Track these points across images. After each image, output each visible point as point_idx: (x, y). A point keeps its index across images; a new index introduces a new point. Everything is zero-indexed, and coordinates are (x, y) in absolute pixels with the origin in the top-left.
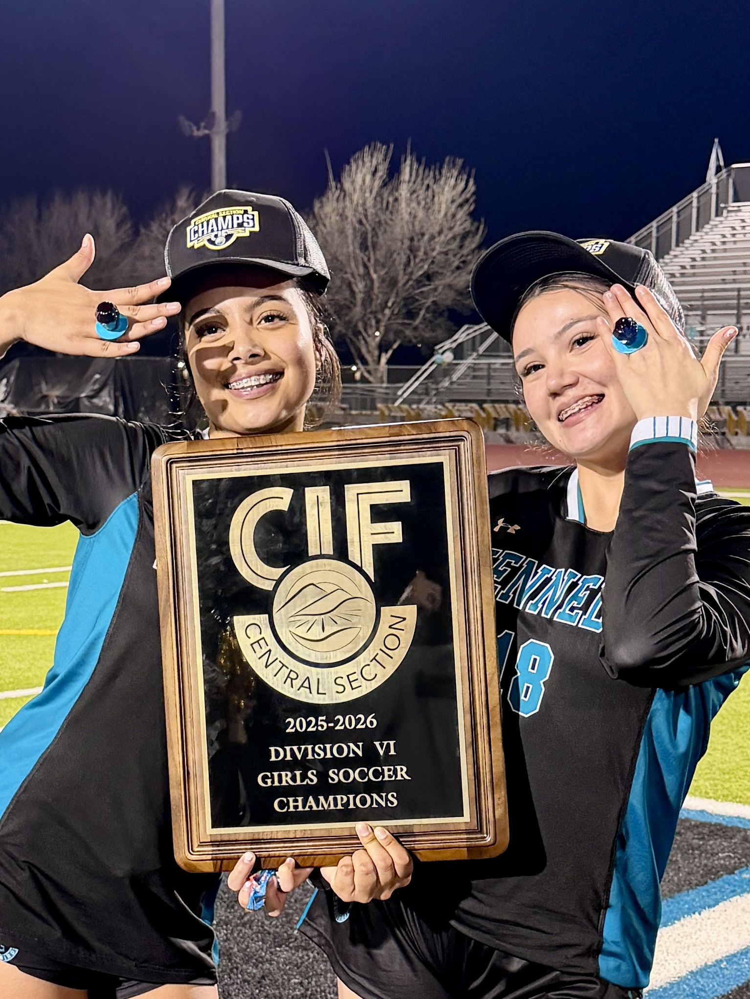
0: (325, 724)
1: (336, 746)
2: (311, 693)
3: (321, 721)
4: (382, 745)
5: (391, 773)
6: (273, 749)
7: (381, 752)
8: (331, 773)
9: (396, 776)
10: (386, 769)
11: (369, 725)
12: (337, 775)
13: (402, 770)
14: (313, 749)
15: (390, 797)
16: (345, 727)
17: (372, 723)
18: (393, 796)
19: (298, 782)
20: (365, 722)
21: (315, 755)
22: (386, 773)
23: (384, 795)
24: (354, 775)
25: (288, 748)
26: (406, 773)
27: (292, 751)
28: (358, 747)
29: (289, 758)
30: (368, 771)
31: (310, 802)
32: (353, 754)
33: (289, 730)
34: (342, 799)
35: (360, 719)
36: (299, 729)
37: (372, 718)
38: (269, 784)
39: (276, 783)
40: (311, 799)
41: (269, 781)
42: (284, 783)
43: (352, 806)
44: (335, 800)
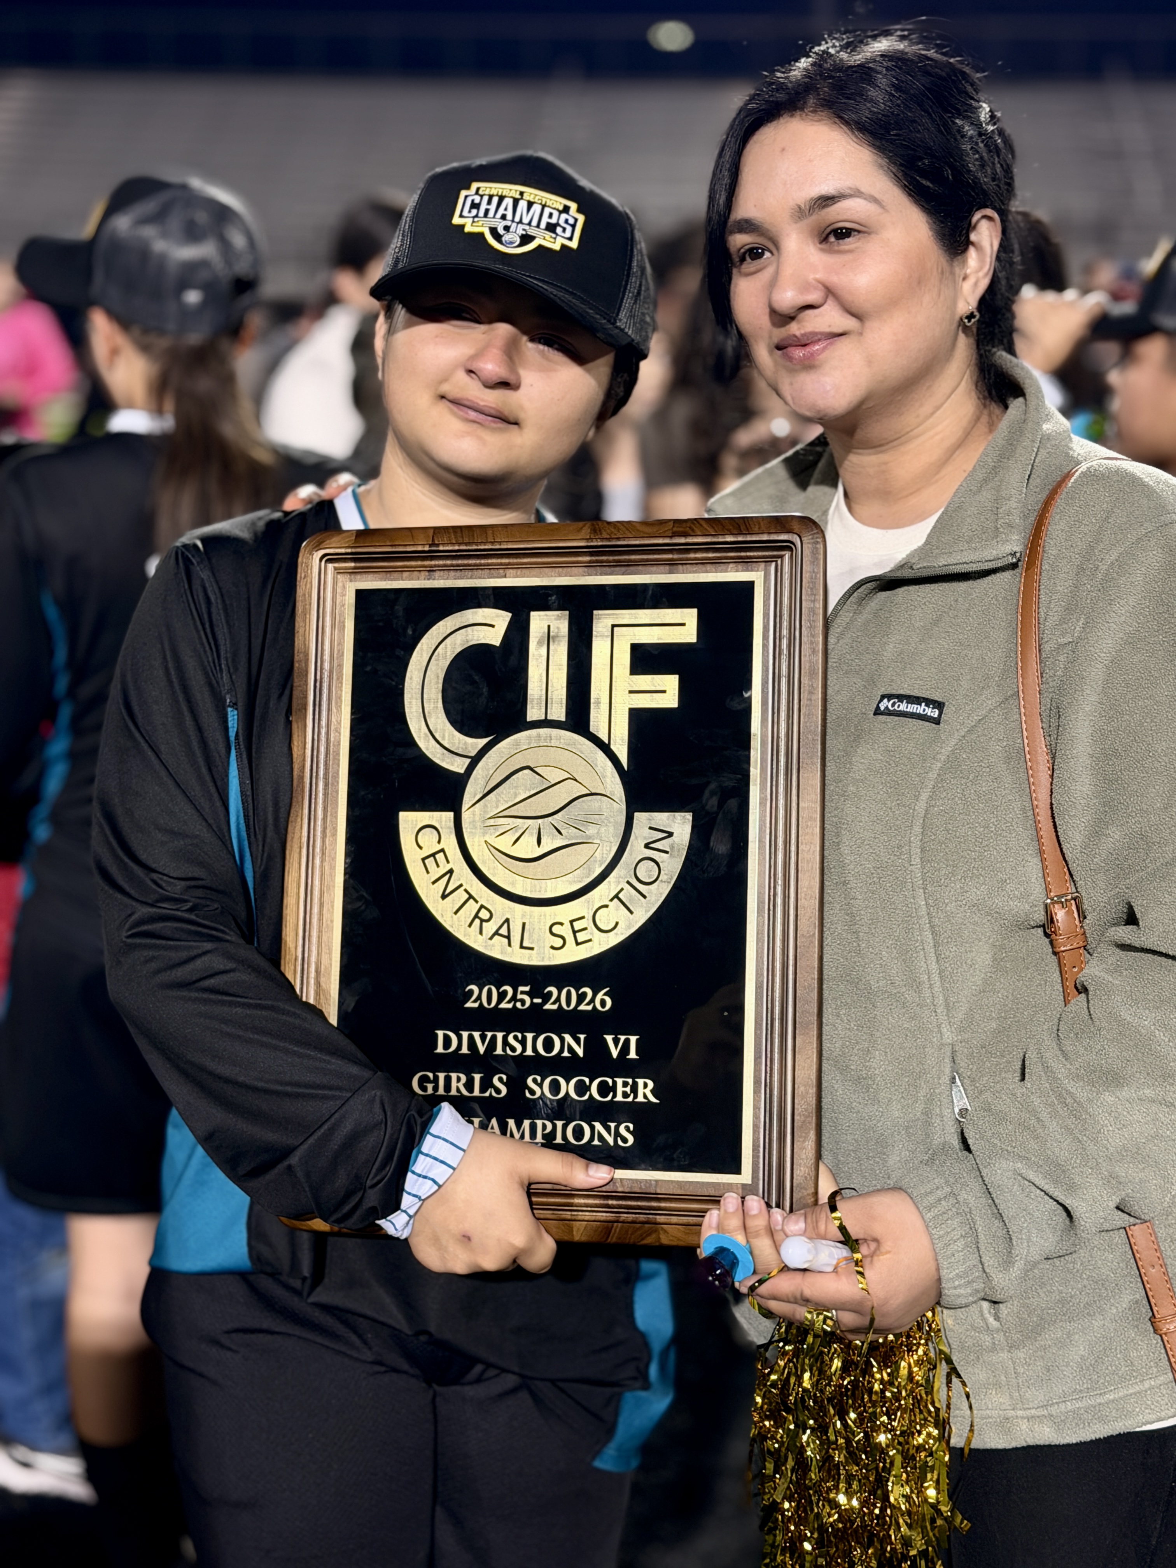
0: (527, 999)
1: (543, 1037)
2: (510, 945)
3: (522, 993)
4: (616, 1041)
5: (628, 1089)
6: (440, 1033)
7: (615, 1053)
8: (530, 1081)
9: (636, 1097)
10: (620, 1081)
11: (599, 1007)
12: (541, 1085)
13: (646, 1085)
14: (505, 1039)
15: (622, 1130)
16: (560, 1006)
17: (603, 1003)
18: (628, 1129)
19: (477, 1092)
20: (592, 1001)
21: (508, 1048)
22: (620, 1089)
23: (613, 1125)
24: (568, 1088)
25: (465, 1035)
26: (652, 1091)
27: (471, 1038)
28: (578, 1041)
29: (465, 1050)
30: (591, 1082)
31: (492, 1128)
32: (569, 1052)
33: (469, 1005)
34: (544, 1127)
35: (585, 994)
36: (485, 1004)
37: (605, 994)
38: (430, 1091)
39: (441, 1091)
40: (494, 1121)
41: (430, 1086)
42: (454, 1092)
43: (559, 1140)
44: (533, 1128)
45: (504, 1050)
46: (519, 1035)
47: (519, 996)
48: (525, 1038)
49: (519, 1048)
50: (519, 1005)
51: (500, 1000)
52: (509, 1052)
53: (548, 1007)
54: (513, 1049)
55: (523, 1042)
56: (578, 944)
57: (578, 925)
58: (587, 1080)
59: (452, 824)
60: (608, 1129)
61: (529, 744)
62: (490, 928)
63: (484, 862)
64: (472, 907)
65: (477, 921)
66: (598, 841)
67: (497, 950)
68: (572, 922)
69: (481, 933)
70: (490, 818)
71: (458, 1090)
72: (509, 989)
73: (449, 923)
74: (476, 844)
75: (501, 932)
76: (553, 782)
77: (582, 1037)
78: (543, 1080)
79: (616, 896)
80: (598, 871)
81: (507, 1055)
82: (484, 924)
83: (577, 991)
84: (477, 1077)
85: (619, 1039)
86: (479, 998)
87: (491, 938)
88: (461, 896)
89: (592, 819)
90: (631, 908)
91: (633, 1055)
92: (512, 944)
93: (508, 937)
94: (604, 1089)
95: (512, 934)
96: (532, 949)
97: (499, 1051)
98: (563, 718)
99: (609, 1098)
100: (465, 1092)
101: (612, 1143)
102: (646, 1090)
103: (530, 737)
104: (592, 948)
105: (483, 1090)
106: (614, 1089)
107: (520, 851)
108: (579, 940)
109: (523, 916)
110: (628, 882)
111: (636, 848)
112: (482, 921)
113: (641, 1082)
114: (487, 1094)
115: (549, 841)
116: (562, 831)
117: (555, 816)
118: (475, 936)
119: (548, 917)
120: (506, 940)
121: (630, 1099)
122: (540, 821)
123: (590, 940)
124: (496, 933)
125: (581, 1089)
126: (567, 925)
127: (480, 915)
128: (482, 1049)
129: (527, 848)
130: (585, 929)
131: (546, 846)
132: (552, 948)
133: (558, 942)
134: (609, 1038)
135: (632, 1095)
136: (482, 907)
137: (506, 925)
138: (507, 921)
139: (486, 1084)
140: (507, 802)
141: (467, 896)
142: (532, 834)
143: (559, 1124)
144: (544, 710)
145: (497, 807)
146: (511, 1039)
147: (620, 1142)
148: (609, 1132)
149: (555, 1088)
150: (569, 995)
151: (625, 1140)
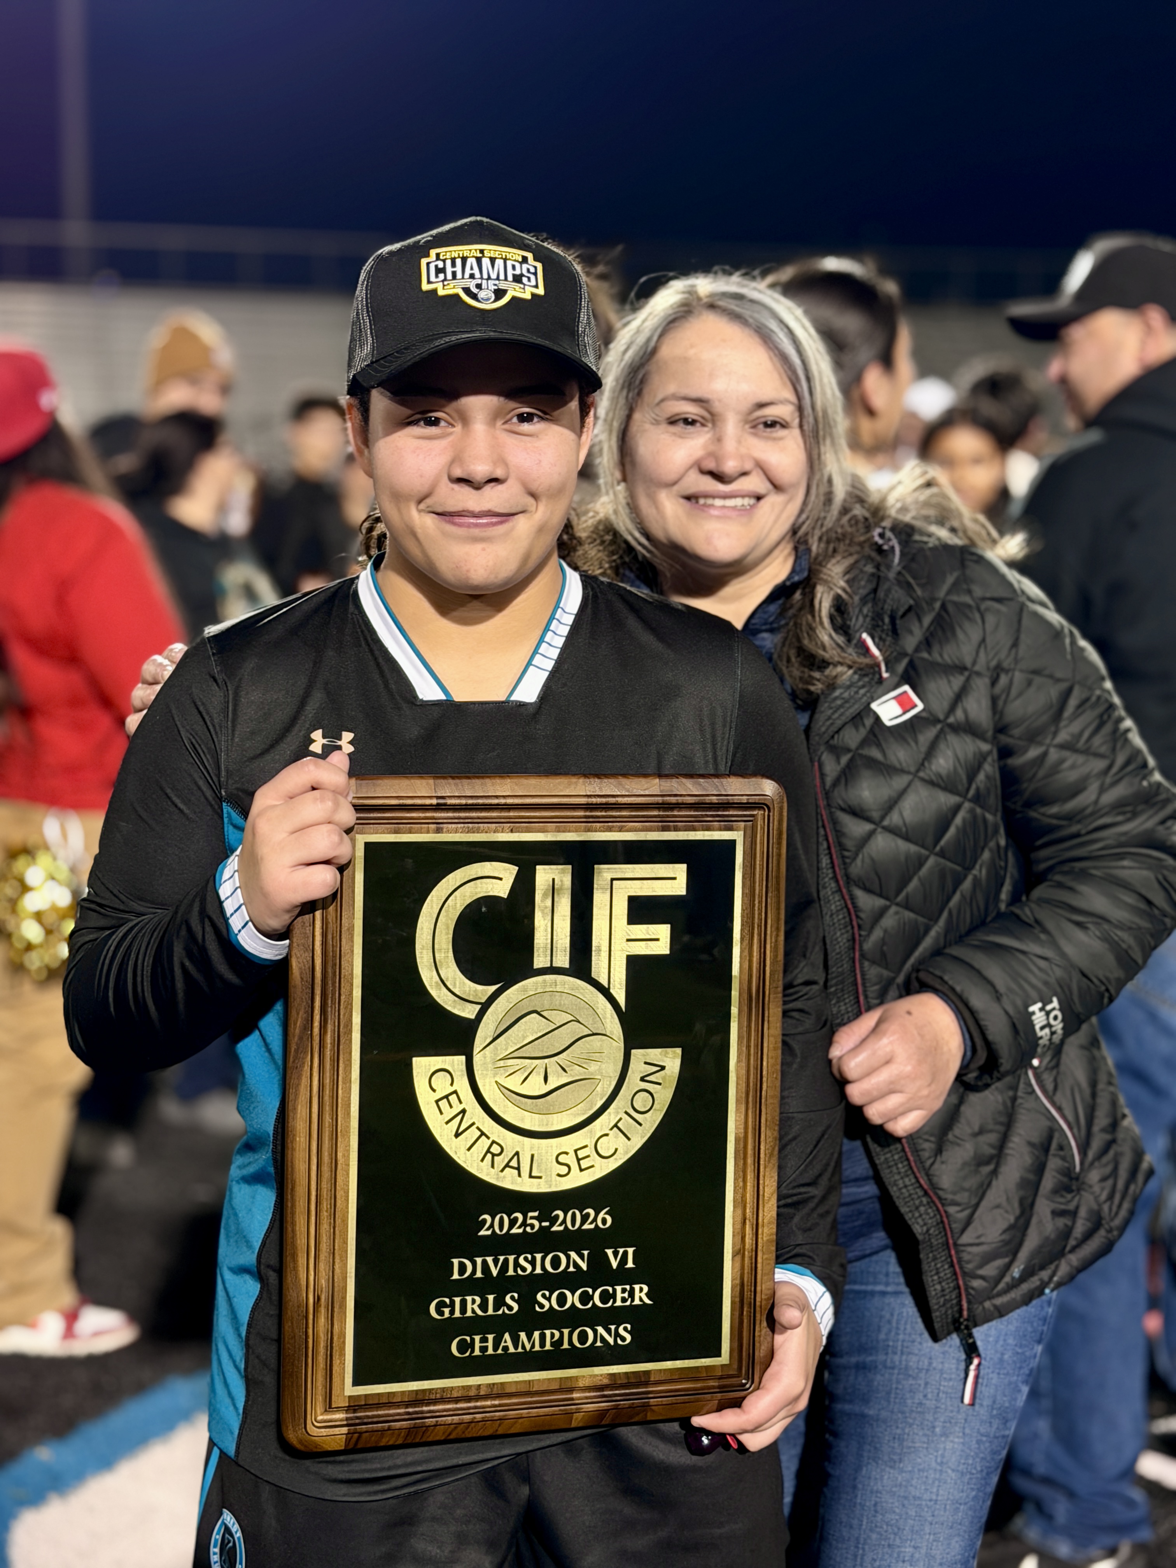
0: (536, 1223)
1: (550, 1256)
2: (519, 1175)
3: (532, 1218)
4: (616, 1254)
5: (626, 1295)
6: (456, 1262)
7: (615, 1264)
8: (539, 1297)
9: (633, 1301)
10: (619, 1288)
11: (600, 1225)
12: (549, 1299)
13: (641, 1290)
14: (516, 1262)
15: (621, 1330)
16: (566, 1227)
17: (604, 1221)
18: (625, 1329)
19: (490, 1311)
20: (595, 1220)
21: (519, 1269)
22: (619, 1295)
23: (613, 1327)
24: (573, 1299)
25: (479, 1260)
26: (647, 1295)
27: (485, 1264)
28: (582, 1257)
29: (479, 1274)
30: (594, 1292)
31: (506, 1342)
32: (574, 1267)
33: (482, 1233)
34: (553, 1335)
35: (588, 1215)
36: (497, 1231)
37: (606, 1213)
38: (447, 1315)
39: (457, 1314)
40: (507, 1336)
41: (447, 1311)
42: (469, 1313)
43: (566, 1346)
44: (543, 1337)
45: (515, 1270)
46: (529, 1256)
47: (529, 1221)
48: (534, 1258)
49: (529, 1268)
50: (528, 1229)
51: (511, 1227)
52: (520, 1272)
53: (555, 1228)
54: (524, 1269)
55: (533, 1263)
56: (581, 1170)
57: (581, 1154)
58: (590, 1291)
59: (464, 1067)
60: (609, 1331)
61: (536, 989)
62: (500, 1161)
63: (495, 1101)
64: (484, 1143)
65: (489, 1156)
66: (599, 1077)
67: (510, 1181)
68: (576, 1151)
69: (493, 1166)
70: (500, 1060)
71: (473, 1311)
72: (519, 1216)
73: (464, 1159)
74: (487, 1084)
75: (511, 1164)
76: (558, 1025)
77: (586, 1253)
78: (551, 1295)
79: (616, 1126)
80: (599, 1104)
81: (518, 1275)
82: (496, 1158)
83: (581, 1212)
84: (491, 1298)
85: (618, 1252)
86: (492, 1226)
87: (502, 1171)
88: (474, 1133)
89: (595, 1056)
90: (629, 1135)
91: (630, 1264)
92: (522, 1174)
93: (518, 1169)
94: (605, 1297)
95: (521, 1165)
96: (540, 1177)
97: (511, 1272)
98: (567, 965)
99: (610, 1304)
100: (480, 1313)
101: (612, 1343)
102: (641, 1294)
104: (594, 1173)
105: (496, 1309)
106: (614, 1296)
108: (583, 1167)
109: (532, 1148)
110: (626, 1113)
111: (633, 1081)
112: (493, 1155)
113: (637, 1287)
114: (500, 1312)
115: (555, 1078)
116: (567, 1069)
117: (561, 1056)
119: (554, 1148)
120: (516, 1172)
121: (628, 1303)
122: (546, 1061)
123: (592, 1166)
125: (586, 1298)
126: (572, 1153)
127: (492, 1150)
128: (495, 1272)
129: (536, 1086)
130: (588, 1156)
131: (553, 1083)
132: (559, 1175)
133: (564, 1170)
134: (609, 1252)
135: (630, 1300)
136: (494, 1142)
137: (516, 1158)
138: (517, 1154)
139: (500, 1303)
140: (516, 1044)
141: (479, 1133)
142: (539, 1074)
143: (566, 1332)
144: (549, 958)
145: (506, 1049)
146: (521, 1261)
147: (619, 1342)
148: (609, 1333)
149: (562, 1300)
150: (574, 1217)
151: (623, 1339)
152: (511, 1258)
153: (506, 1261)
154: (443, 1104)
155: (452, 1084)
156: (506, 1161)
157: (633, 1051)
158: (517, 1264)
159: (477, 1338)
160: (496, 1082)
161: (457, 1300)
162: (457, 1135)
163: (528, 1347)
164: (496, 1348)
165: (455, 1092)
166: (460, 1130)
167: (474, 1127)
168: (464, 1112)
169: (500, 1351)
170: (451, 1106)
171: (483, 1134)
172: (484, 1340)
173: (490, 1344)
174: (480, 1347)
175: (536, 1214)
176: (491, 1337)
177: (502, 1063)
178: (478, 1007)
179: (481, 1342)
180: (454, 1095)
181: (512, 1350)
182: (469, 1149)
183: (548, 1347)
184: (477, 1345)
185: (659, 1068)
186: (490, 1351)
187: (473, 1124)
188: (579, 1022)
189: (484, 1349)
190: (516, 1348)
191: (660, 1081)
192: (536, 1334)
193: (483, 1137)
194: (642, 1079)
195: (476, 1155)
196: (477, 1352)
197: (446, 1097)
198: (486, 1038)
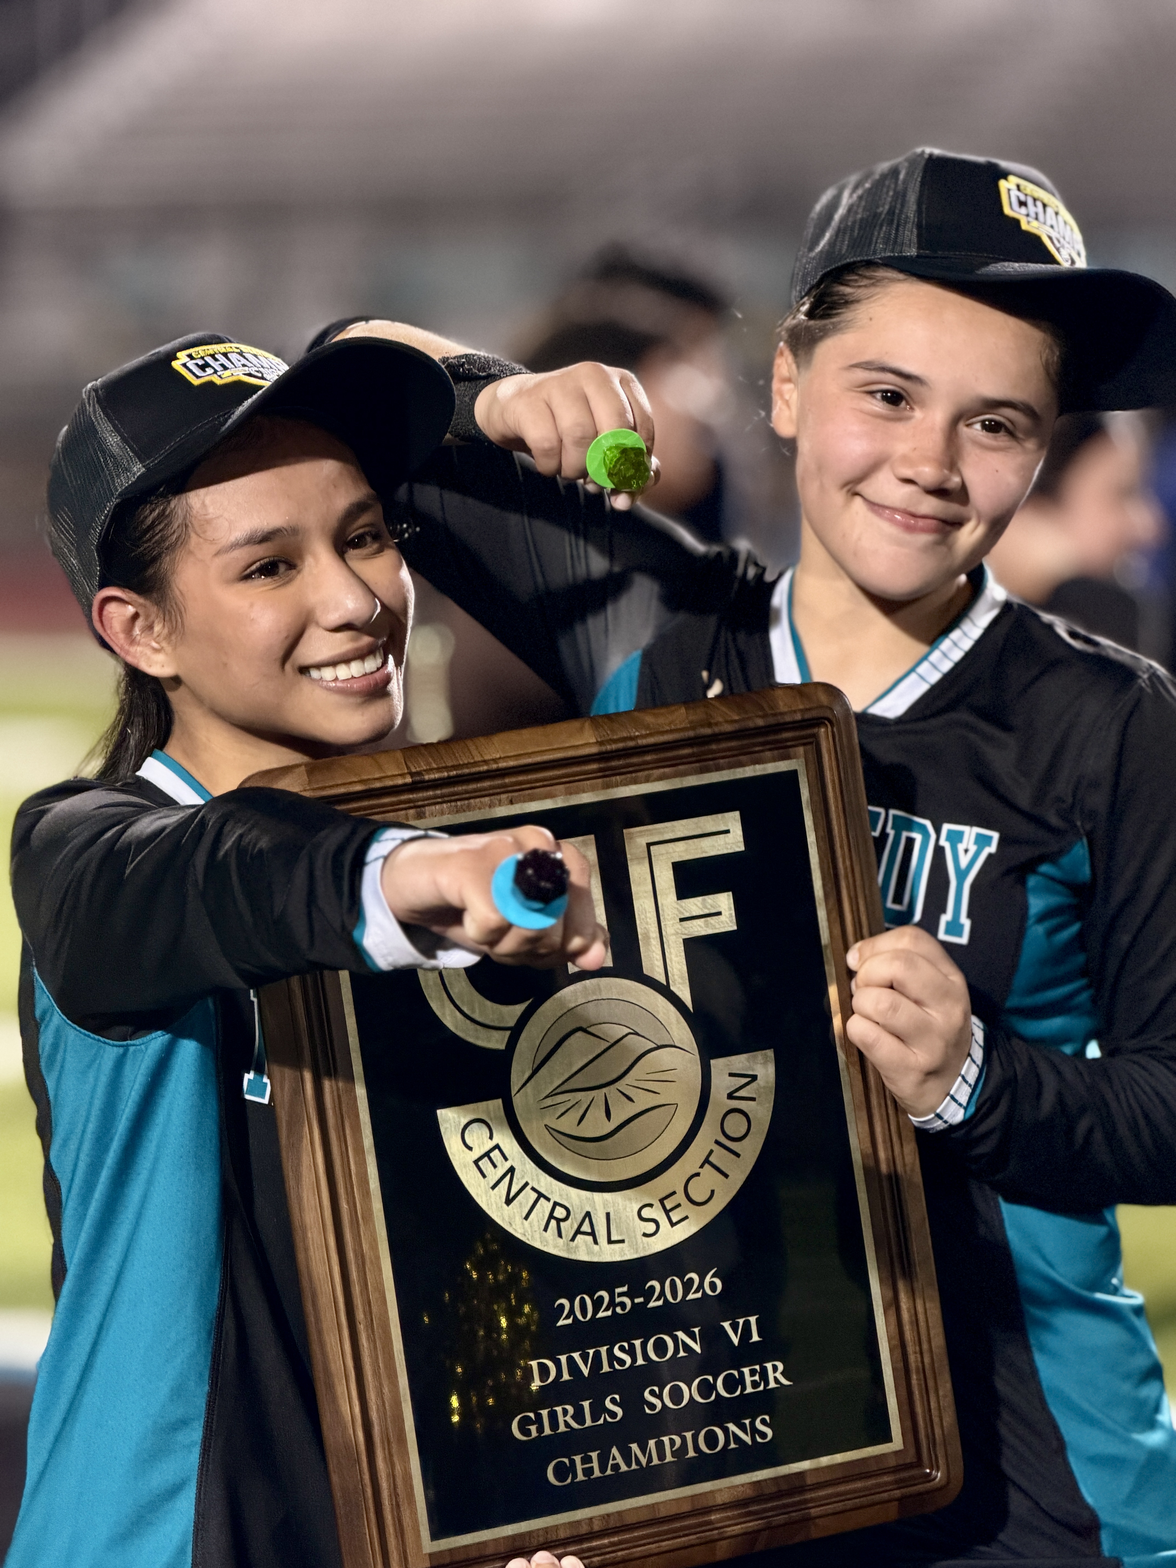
0: (626, 1300)
1: (652, 1341)
3: (620, 1295)
4: (735, 1327)
5: (757, 1378)
6: (534, 1364)
7: (736, 1341)
8: (647, 1395)
9: (767, 1383)
10: (746, 1370)
11: (709, 1292)
12: (660, 1397)
13: (775, 1369)
14: (610, 1353)
15: (758, 1424)
16: (666, 1301)
17: (713, 1286)
18: (763, 1421)
19: (589, 1423)
21: (615, 1362)
22: (748, 1379)
23: (747, 1422)
24: (690, 1392)
25: (563, 1358)
26: (782, 1373)
27: (571, 1360)
28: (692, 1336)
29: (566, 1377)
30: (715, 1380)
31: (614, 1458)
32: (685, 1351)
33: (561, 1322)
34: (672, 1442)
35: (691, 1280)
36: (580, 1318)
37: (713, 1276)
38: (534, 1434)
39: (547, 1431)
40: (614, 1451)
41: (533, 1428)
42: (562, 1428)
43: (691, 1453)
44: (660, 1446)
45: (611, 1365)
46: (625, 1345)
47: (618, 1300)
48: (632, 1346)
49: (628, 1360)
50: (618, 1310)
51: (596, 1310)
52: (617, 1367)
53: (652, 1304)
54: (622, 1362)
55: (631, 1352)
56: (673, 1224)
58: (710, 1378)
60: (743, 1428)
62: (568, 1228)
65: (553, 1223)
69: (560, 1235)
71: (567, 1424)
72: (605, 1294)
75: (583, 1229)
77: (696, 1330)
78: (661, 1391)
81: (616, 1371)
82: (562, 1224)
83: (682, 1279)
84: (586, 1404)
85: (738, 1323)
86: (572, 1311)
87: (573, 1239)
91: (755, 1338)
93: (593, 1234)
94: (731, 1384)
95: (596, 1228)
96: (622, 1241)
97: (606, 1368)
99: (738, 1393)
100: (575, 1425)
101: (750, 1443)
102: (776, 1374)
103: (575, 992)
105: (595, 1418)
106: (742, 1381)
107: (589, 1129)
109: (605, 1205)
112: (559, 1221)
113: (769, 1366)
114: (601, 1421)
118: (554, 1239)
121: (761, 1388)
122: (604, 1090)
124: (578, 1232)
125: (706, 1389)
126: (657, 1204)
128: (586, 1372)
131: (618, 1118)
132: (645, 1235)
133: (651, 1227)
134: (726, 1325)
135: (762, 1383)
136: (556, 1204)
137: (587, 1219)
138: (588, 1214)
139: (598, 1410)
143: (689, 1435)
145: (552, 1082)
146: (617, 1352)
147: (759, 1440)
148: (745, 1431)
149: (676, 1395)
150: (673, 1285)
151: (763, 1435)
152: (603, 1350)
153: (597, 1355)
154: (485, 1164)
155: (491, 1137)
156: (576, 1226)
157: (712, 1062)
158: (611, 1357)
159: (578, 1459)
160: (546, 1125)
161: (545, 1413)
162: (509, 1201)
163: (644, 1461)
164: (603, 1469)
165: (497, 1147)
166: (512, 1194)
167: (528, 1188)
168: (512, 1170)
169: (609, 1472)
170: (495, 1166)
171: (540, 1195)
172: (587, 1460)
173: (595, 1465)
174: (583, 1469)
175: (625, 1289)
176: (594, 1455)
177: (549, 1102)
178: (508, 1033)
179: (583, 1464)
180: (497, 1151)
181: (624, 1468)
182: (526, 1218)
183: (669, 1458)
184: (579, 1467)
185: (749, 1079)
186: (597, 1473)
187: (526, 1184)
188: (637, 1034)
189: (588, 1472)
190: (629, 1464)
191: (754, 1096)
192: (652, 1443)
193: (542, 1199)
194: (730, 1096)
195: (536, 1223)
196: (581, 1477)
197: (487, 1154)
198: (523, 1073)
